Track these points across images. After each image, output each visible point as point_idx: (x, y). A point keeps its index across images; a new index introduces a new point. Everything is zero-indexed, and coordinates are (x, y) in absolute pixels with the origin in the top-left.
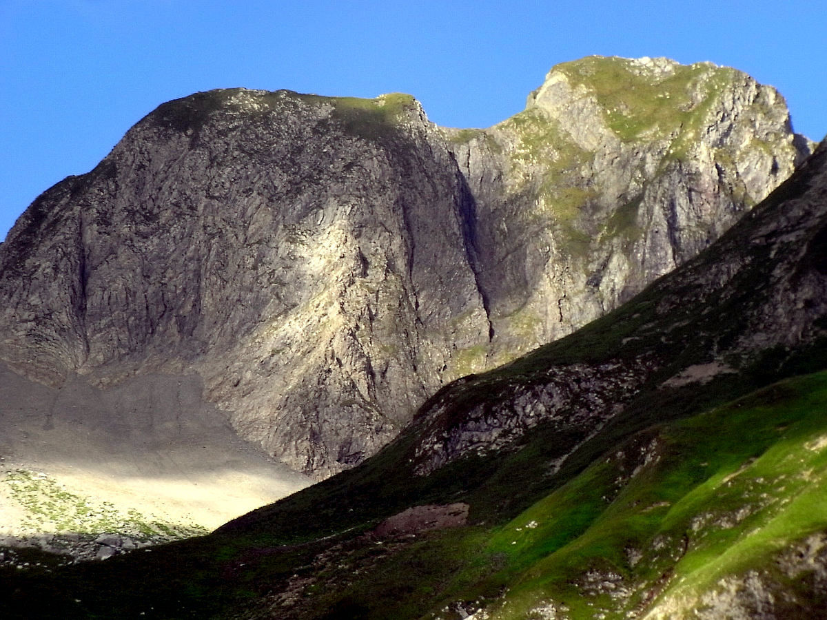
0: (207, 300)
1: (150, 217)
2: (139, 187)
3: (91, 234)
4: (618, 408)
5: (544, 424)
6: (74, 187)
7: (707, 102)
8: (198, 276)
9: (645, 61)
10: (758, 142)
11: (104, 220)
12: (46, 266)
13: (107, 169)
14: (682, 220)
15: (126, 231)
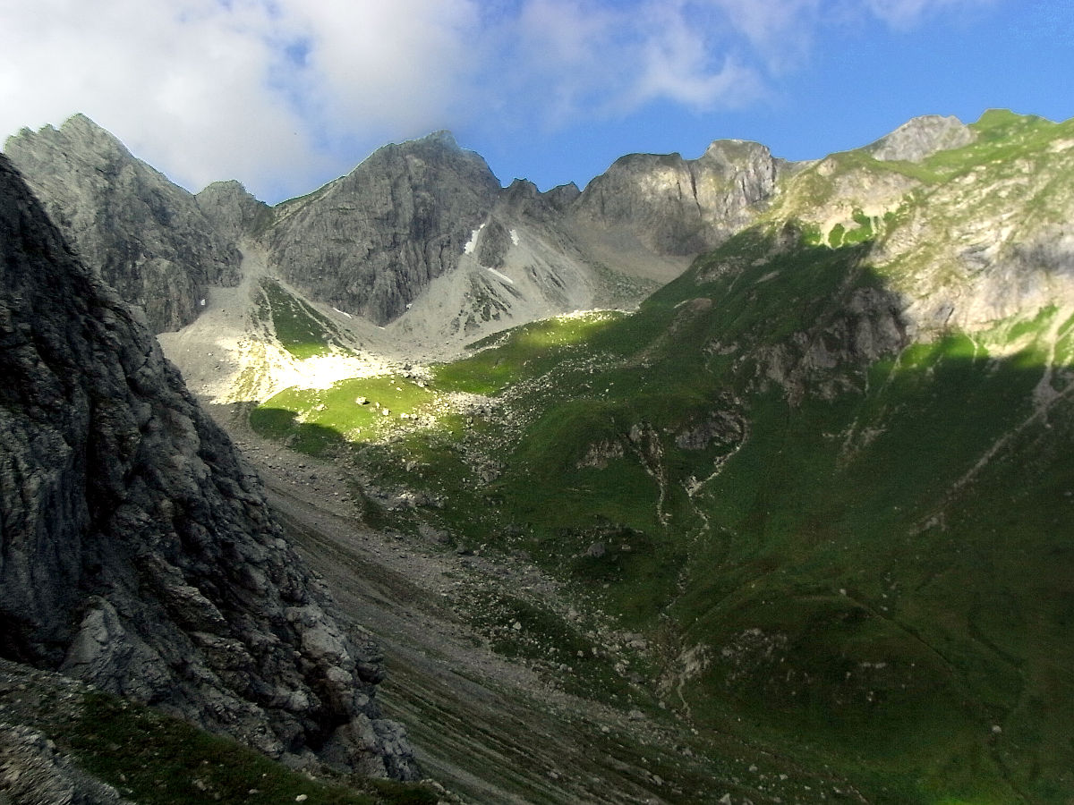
0: (633, 210)
1: (618, 188)
2: (615, 180)
3: (604, 193)
4: (742, 270)
5: (725, 274)
6: (599, 179)
7: (751, 152)
8: (630, 203)
9: (735, 140)
10: (764, 161)
11: (607, 190)
12: (594, 202)
13: (607, 175)
14: (745, 184)
15: (612, 192)
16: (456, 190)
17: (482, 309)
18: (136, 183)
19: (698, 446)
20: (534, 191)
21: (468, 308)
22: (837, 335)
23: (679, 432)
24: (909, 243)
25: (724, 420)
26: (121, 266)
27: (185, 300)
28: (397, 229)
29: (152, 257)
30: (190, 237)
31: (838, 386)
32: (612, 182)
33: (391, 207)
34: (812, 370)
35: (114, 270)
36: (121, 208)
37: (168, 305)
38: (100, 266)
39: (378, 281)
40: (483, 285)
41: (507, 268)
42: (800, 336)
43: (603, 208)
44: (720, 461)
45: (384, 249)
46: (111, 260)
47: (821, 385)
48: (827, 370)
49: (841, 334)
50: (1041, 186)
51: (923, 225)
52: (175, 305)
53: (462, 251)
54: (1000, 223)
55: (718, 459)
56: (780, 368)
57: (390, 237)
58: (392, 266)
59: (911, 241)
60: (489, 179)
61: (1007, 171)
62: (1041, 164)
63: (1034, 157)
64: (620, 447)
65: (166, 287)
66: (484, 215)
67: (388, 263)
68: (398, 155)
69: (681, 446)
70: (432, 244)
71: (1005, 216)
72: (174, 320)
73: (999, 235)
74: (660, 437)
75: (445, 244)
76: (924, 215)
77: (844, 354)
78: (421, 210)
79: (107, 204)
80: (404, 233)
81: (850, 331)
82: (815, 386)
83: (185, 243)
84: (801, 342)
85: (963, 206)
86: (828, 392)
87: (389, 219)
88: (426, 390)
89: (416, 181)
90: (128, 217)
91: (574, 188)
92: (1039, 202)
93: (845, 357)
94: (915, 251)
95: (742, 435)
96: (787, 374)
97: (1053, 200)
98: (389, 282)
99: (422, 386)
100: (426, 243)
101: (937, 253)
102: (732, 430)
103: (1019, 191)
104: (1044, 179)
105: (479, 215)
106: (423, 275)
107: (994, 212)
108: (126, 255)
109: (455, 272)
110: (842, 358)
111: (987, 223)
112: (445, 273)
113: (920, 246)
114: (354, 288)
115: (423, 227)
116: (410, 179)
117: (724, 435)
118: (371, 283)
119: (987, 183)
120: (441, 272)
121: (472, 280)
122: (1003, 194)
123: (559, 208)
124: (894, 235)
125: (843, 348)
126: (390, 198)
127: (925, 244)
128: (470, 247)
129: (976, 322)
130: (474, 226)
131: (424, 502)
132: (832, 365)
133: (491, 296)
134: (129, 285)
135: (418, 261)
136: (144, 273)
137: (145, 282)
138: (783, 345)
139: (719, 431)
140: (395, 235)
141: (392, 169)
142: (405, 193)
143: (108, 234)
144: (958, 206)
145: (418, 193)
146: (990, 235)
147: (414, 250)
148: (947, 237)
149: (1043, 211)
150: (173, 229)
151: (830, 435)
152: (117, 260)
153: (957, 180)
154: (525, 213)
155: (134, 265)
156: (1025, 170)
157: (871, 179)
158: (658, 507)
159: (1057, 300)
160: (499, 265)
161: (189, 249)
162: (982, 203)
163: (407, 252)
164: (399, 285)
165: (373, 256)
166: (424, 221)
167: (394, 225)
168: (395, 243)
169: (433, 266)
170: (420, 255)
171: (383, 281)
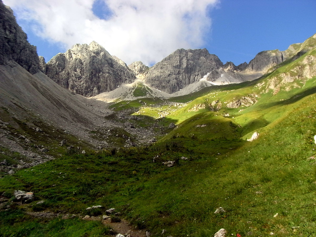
1: (257, 61)
6: (253, 60)
11: (254, 62)
12: (250, 66)
13: (255, 58)
16: (204, 63)
18: (104, 56)
19: (235, 107)
22: (295, 72)
23: (228, 103)
25: (247, 100)
26: (95, 74)
27: (112, 84)
29: (104, 73)
30: (118, 70)
31: (292, 87)
33: (178, 64)
34: (284, 84)
35: (93, 76)
36: (97, 61)
37: (107, 85)
38: (89, 74)
42: (283, 74)
43: (252, 67)
45: (175, 74)
46: (92, 73)
47: (286, 87)
48: (290, 83)
49: (297, 71)
52: (109, 85)
53: (202, 77)
56: (273, 85)
57: (177, 72)
58: (176, 79)
64: (204, 106)
65: (107, 81)
66: (212, 69)
67: (175, 78)
68: (184, 51)
70: (192, 75)
72: (108, 89)
74: (222, 104)
75: (197, 75)
77: (297, 77)
78: (189, 66)
79: (93, 59)
80: (182, 71)
81: (301, 70)
82: (284, 88)
83: (117, 72)
84: (283, 76)
86: (288, 89)
87: (178, 67)
89: (189, 58)
90: (99, 63)
91: (246, 64)
96: (276, 86)
98: (174, 82)
100: (190, 75)
106: (187, 82)
108: (97, 72)
109: (198, 82)
110: (296, 79)
114: (163, 84)
116: (187, 57)
118: (169, 83)
120: (194, 82)
121: (202, 83)
125: (297, 75)
126: (179, 61)
128: (205, 76)
130: (208, 72)
131: (133, 118)
132: (292, 81)
134: (97, 80)
135: (186, 79)
136: (101, 77)
137: (101, 79)
138: (275, 78)
140: (179, 71)
141: (181, 55)
142: (184, 61)
143: (92, 67)
145: (189, 61)
147: (185, 75)
150: (114, 68)
152: (94, 73)
155: (99, 75)
160: (214, 81)
161: (118, 73)
163: (183, 76)
164: (178, 84)
165: (170, 76)
166: (190, 69)
167: (179, 69)
168: (179, 73)
169: (191, 80)
170: (187, 77)
171: (172, 82)
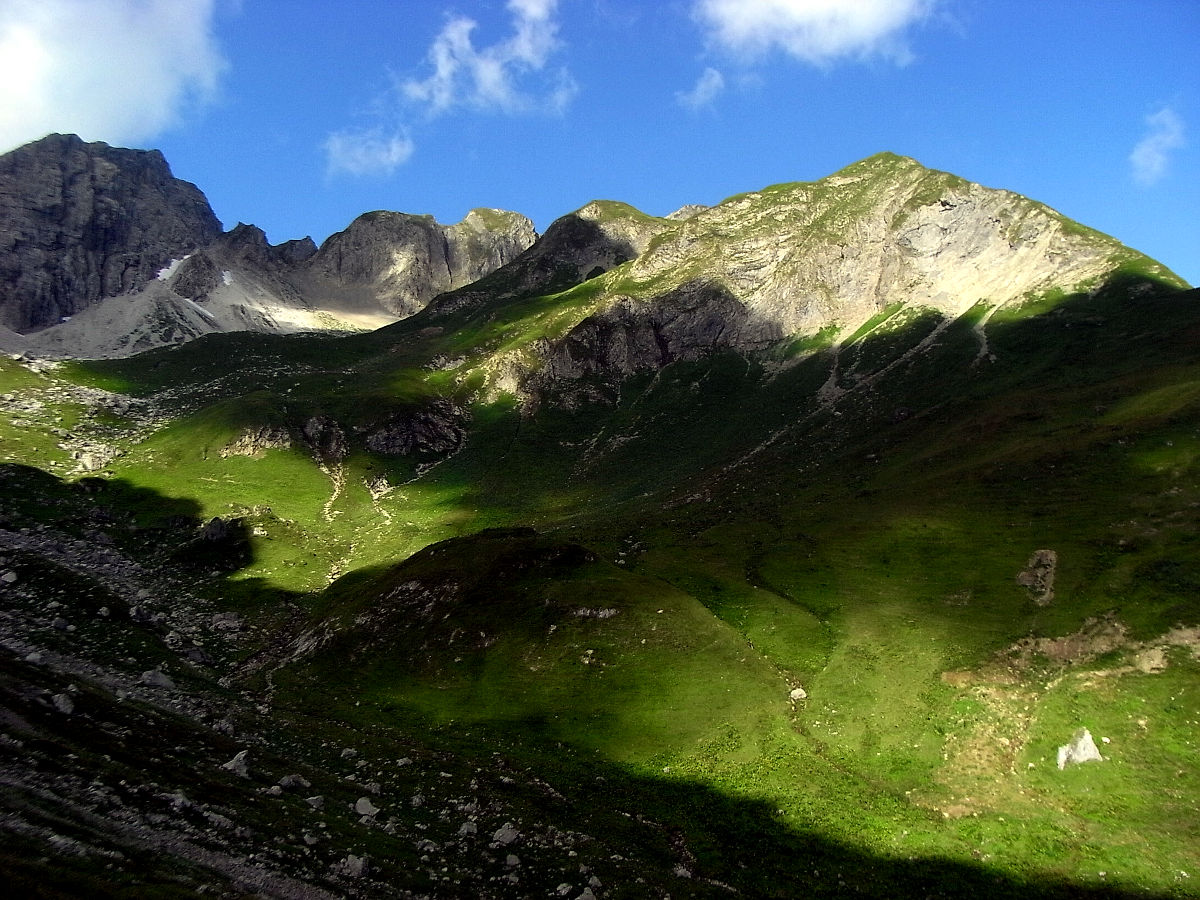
1: (359, 245)
2: (356, 236)
3: (343, 248)
4: (485, 304)
5: (464, 307)
6: (339, 235)
7: (512, 223)
8: (372, 260)
9: (496, 210)
10: (526, 234)
11: (347, 245)
12: (330, 257)
13: (348, 231)
14: (504, 254)
15: (352, 248)
16: (158, 213)
17: (163, 330)
19: (397, 450)
20: (260, 239)
21: (145, 328)
22: (585, 343)
23: (371, 432)
24: (675, 259)
25: (435, 425)
28: (64, 230)
31: (584, 397)
32: (353, 237)
33: (59, 200)
34: (553, 381)
39: (24, 278)
40: (170, 310)
41: (210, 303)
43: (339, 265)
44: (425, 468)
45: (41, 246)
47: (562, 395)
48: (570, 380)
49: (591, 342)
50: (820, 214)
51: (693, 241)
53: (154, 276)
54: (777, 245)
55: (422, 466)
56: (513, 378)
57: (52, 235)
59: (677, 257)
60: (206, 213)
61: (782, 199)
62: (820, 193)
63: (811, 189)
64: (286, 436)
66: (191, 246)
67: (43, 262)
69: (375, 448)
70: (113, 258)
71: (782, 239)
73: (775, 255)
74: (346, 435)
75: (131, 262)
76: (692, 231)
77: (592, 364)
78: (103, 217)
80: (73, 237)
81: (602, 341)
82: (556, 396)
85: (737, 227)
86: (570, 402)
87: (55, 215)
88: (42, 376)
89: (100, 183)
91: (309, 243)
92: (819, 224)
93: (594, 368)
94: (681, 266)
95: (457, 444)
96: (522, 384)
97: (832, 224)
98: (40, 283)
99: (37, 371)
100: (105, 258)
101: (707, 267)
102: (445, 437)
103: (796, 216)
104: (823, 207)
105: (184, 244)
106: (94, 289)
107: (770, 233)
109: (139, 294)
110: (589, 369)
111: (763, 243)
112: (125, 293)
113: (688, 261)
115: (104, 236)
116: (93, 178)
117: (433, 442)
118: (14, 281)
119: (762, 208)
120: (120, 291)
121: (159, 304)
122: (780, 218)
123: (289, 261)
124: (659, 250)
125: (592, 357)
126: (59, 190)
127: (693, 259)
128: (165, 274)
129: (749, 342)
130: (176, 255)
132: (578, 374)
133: (181, 322)
135: (88, 272)
139: (427, 437)
140: (59, 235)
141: (70, 163)
142: (83, 192)
144: (730, 227)
145: (102, 197)
146: (767, 254)
147: (86, 258)
148: (718, 252)
149: (822, 232)
151: (568, 444)
153: (730, 204)
154: (247, 257)
156: (804, 199)
157: (638, 229)
158: (328, 504)
159: (838, 321)
160: (201, 298)
162: (756, 225)
163: (75, 258)
164: (55, 291)
165: (21, 249)
166: (106, 231)
167: (60, 223)
168: (58, 244)
169: (109, 282)
170: (93, 266)
171: (31, 281)
